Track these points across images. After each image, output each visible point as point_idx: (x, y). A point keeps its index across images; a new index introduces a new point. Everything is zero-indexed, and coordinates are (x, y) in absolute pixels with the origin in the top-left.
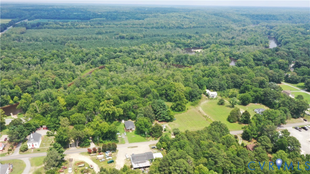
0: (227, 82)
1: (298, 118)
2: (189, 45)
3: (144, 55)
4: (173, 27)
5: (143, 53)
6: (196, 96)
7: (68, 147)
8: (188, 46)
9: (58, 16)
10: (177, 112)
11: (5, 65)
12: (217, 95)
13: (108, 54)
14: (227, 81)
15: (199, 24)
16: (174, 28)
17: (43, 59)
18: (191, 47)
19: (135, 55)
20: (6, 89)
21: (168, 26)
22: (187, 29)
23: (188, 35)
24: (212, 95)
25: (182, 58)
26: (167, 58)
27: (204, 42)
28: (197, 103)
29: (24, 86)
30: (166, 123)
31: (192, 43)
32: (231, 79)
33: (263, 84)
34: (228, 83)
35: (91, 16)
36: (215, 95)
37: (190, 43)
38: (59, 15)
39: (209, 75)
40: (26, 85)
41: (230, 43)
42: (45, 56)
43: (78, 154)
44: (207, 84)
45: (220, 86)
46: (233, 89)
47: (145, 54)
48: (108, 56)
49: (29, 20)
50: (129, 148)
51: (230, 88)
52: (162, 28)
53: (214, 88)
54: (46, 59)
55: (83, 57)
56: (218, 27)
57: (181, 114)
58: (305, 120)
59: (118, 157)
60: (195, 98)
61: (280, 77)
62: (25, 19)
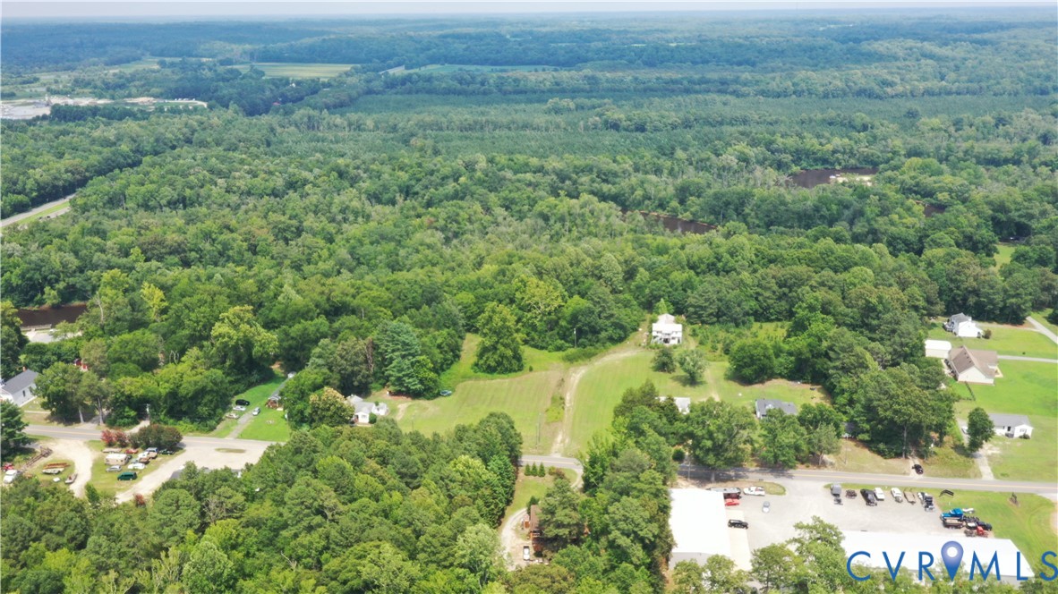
0: (758, 293)
2: (832, 159)
3: (610, 186)
4: (843, 90)
5: (610, 179)
6: (595, 331)
7: (78, 421)
8: (825, 161)
9: (492, 56)
10: (484, 371)
11: (188, 192)
12: (680, 335)
14: (759, 290)
15: (970, 81)
16: (845, 94)
17: (297, 182)
19: (582, 184)
20: (103, 256)
21: (822, 89)
22: (895, 100)
24: (660, 335)
25: (727, 204)
26: (682, 202)
27: (897, 149)
28: (589, 356)
29: (163, 251)
30: (409, 399)
31: (844, 153)
32: (780, 287)
34: (760, 298)
35: (590, 54)
36: (674, 335)
37: (834, 152)
38: (498, 52)
39: (714, 264)
40: (168, 250)
41: (1010, 155)
43: (81, 443)
44: (678, 295)
45: (719, 308)
46: (779, 324)
47: (614, 184)
48: (484, 181)
49: (407, 68)
50: (219, 450)
51: (768, 320)
52: (798, 93)
53: (695, 313)
54: (305, 182)
55: (413, 182)
56: (1044, 92)
57: (488, 382)
58: (918, 469)
59: (159, 470)
60: (589, 336)
62: (399, 65)
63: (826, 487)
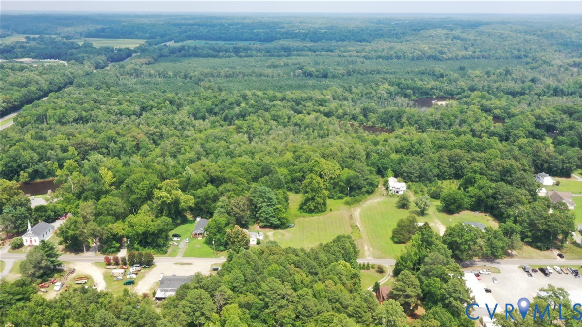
0: (438, 165)
1: (548, 249)
2: (431, 93)
3: (324, 108)
4: (421, 56)
5: (324, 104)
6: (360, 188)
7: (82, 251)
8: (427, 93)
9: (223, 36)
10: (307, 212)
11: (84, 114)
12: (405, 188)
13: (256, 102)
14: (439, 163)
15: (481, 52)
16: (422, 58)
17: (147, 107)
18: (434, 97)
19: (308, 107)
20: (53, 152)
21: (410, 55)
22: (449, 61)
23: (437, 73)
24: (394, 189)
25: (392, 117)
26: (365, 116)
27: (463, 87)
28: (358, 201)
29: (87, 148)
30: (272, 230)
31: (437, 89)
32: (450, 161)
33: (508, 175)
34: (440, 167)
35: (278, 36)
36: (401, 189)
37: (432, 88)
38: (226, 34)
39: (410, 149)
40: (90, 148)
41: (519, 90)
42: (151, 103)
43: (90, 264)
44: (396, 167)
45: (420, 173)
46: (451, 181)
47: (326, 106)
48: (255, 106)
49: (175, 42)
50: (176, 264)
51: (444, 179)
52: (398, 57)
53: (408, 176)
54: (152, 107)
55: (214, 107)
56: (520, 57)
57: (311, 218)
58: (561, 256)
59: (146, 278)
60: (357, 191)
61: (567, 163)
62: (170, 40)
63: (520, 267)
